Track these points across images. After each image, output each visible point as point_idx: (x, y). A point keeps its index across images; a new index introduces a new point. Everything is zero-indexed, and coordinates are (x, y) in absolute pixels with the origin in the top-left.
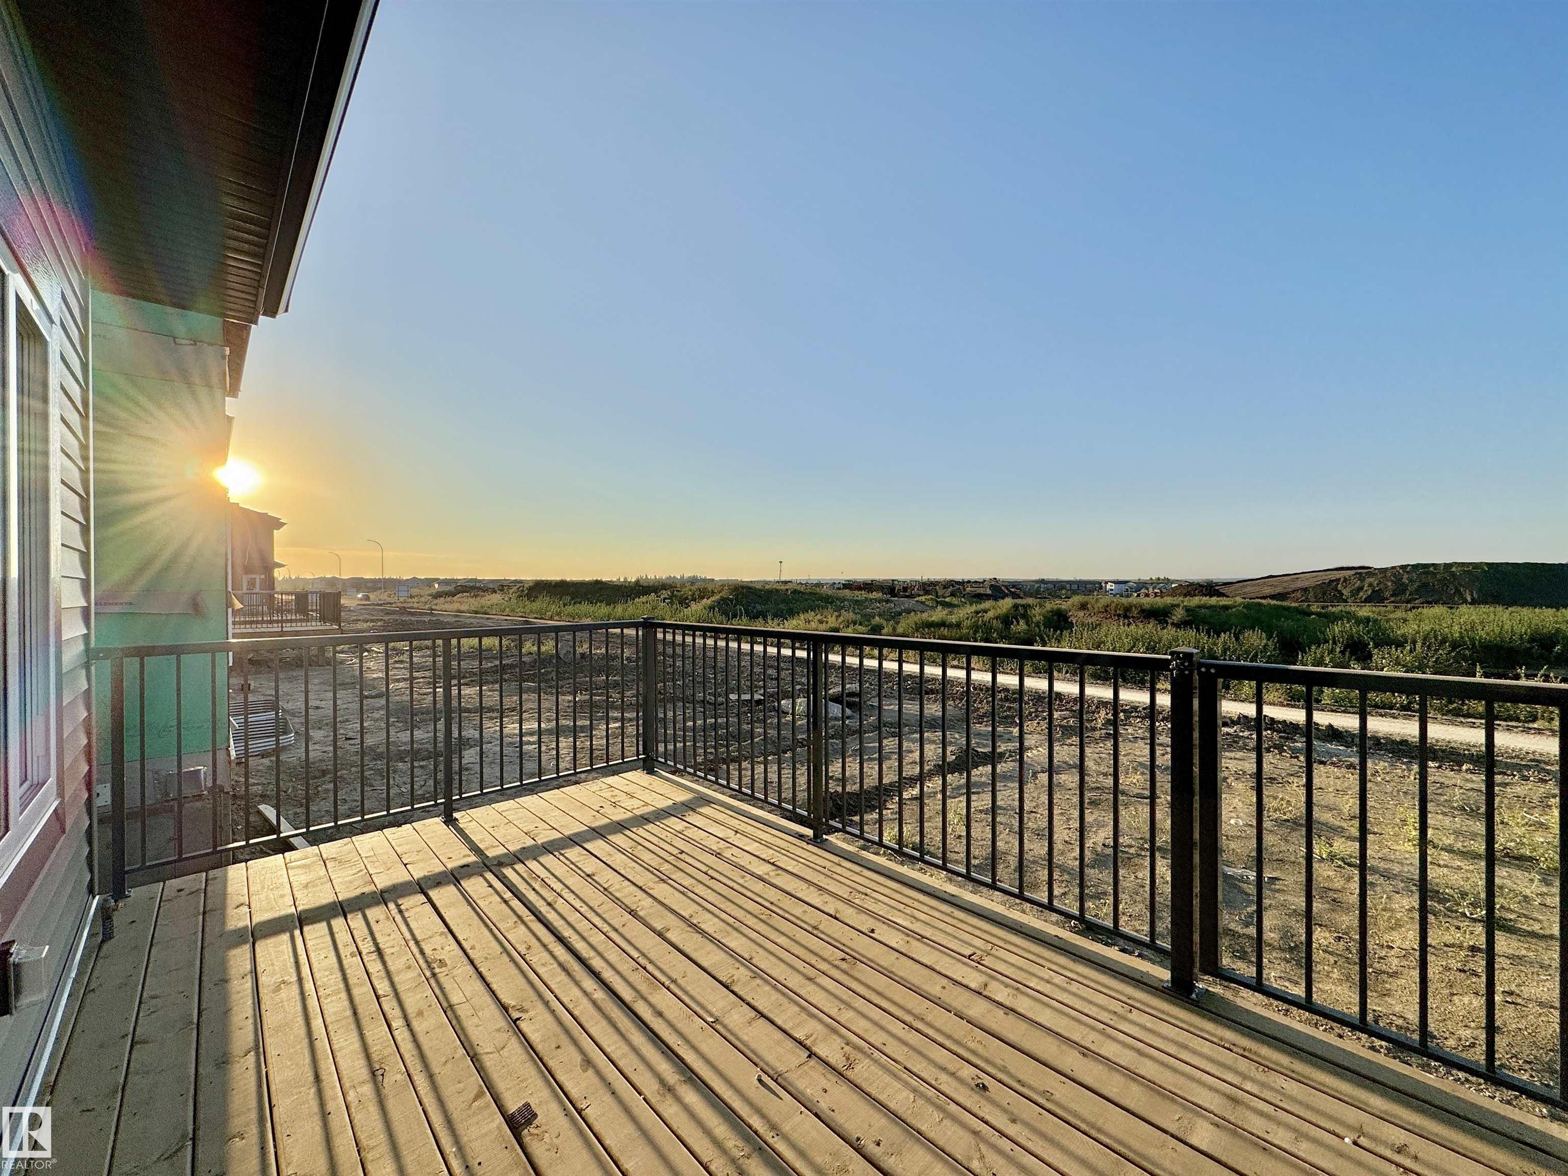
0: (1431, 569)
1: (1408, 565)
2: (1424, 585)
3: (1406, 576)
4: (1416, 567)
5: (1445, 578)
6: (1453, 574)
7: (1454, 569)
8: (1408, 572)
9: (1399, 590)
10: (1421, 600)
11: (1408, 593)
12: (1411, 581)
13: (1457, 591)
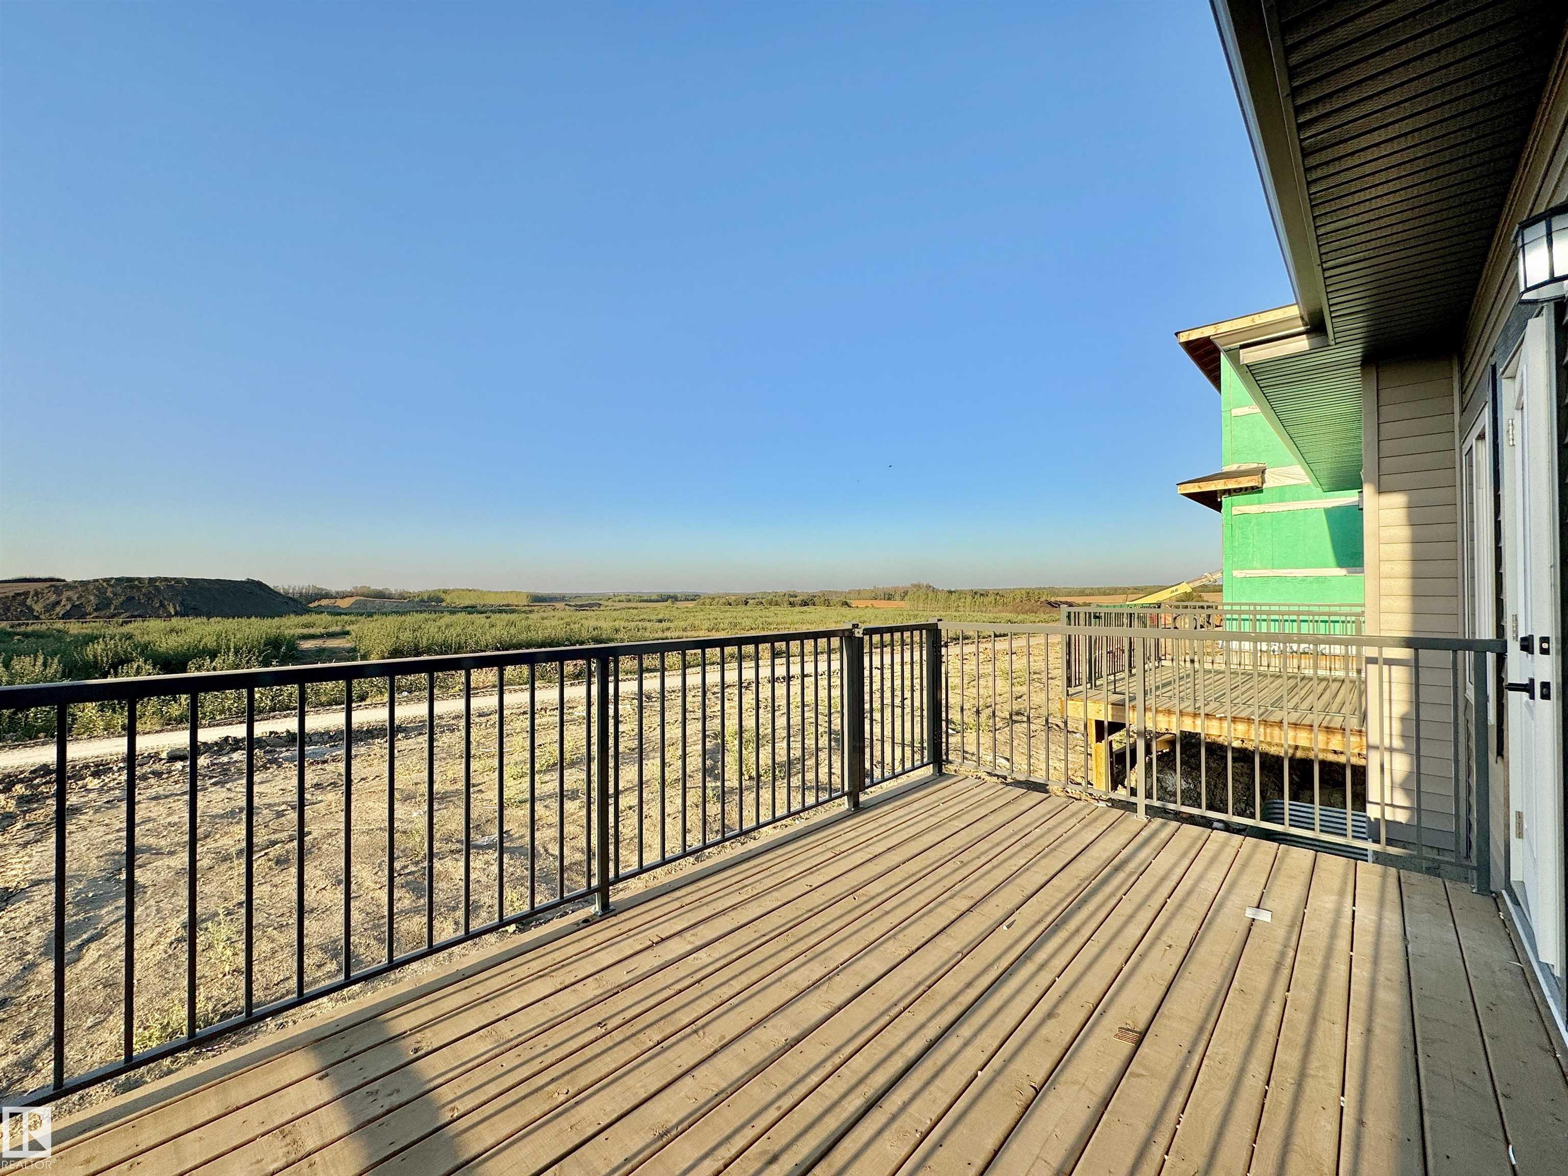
0: (136, 583)
1: (112, 578)
2: (130, 599)
3: (110, 589)
4: (119, 580)
5: (150, 592)
6: (157, 589)
7: (157, 584)
8: (112, 586)
9: (103, 605)
10: (128, 614)
11: (113, 607)
12: (115, 594)
13: (162, 605)
